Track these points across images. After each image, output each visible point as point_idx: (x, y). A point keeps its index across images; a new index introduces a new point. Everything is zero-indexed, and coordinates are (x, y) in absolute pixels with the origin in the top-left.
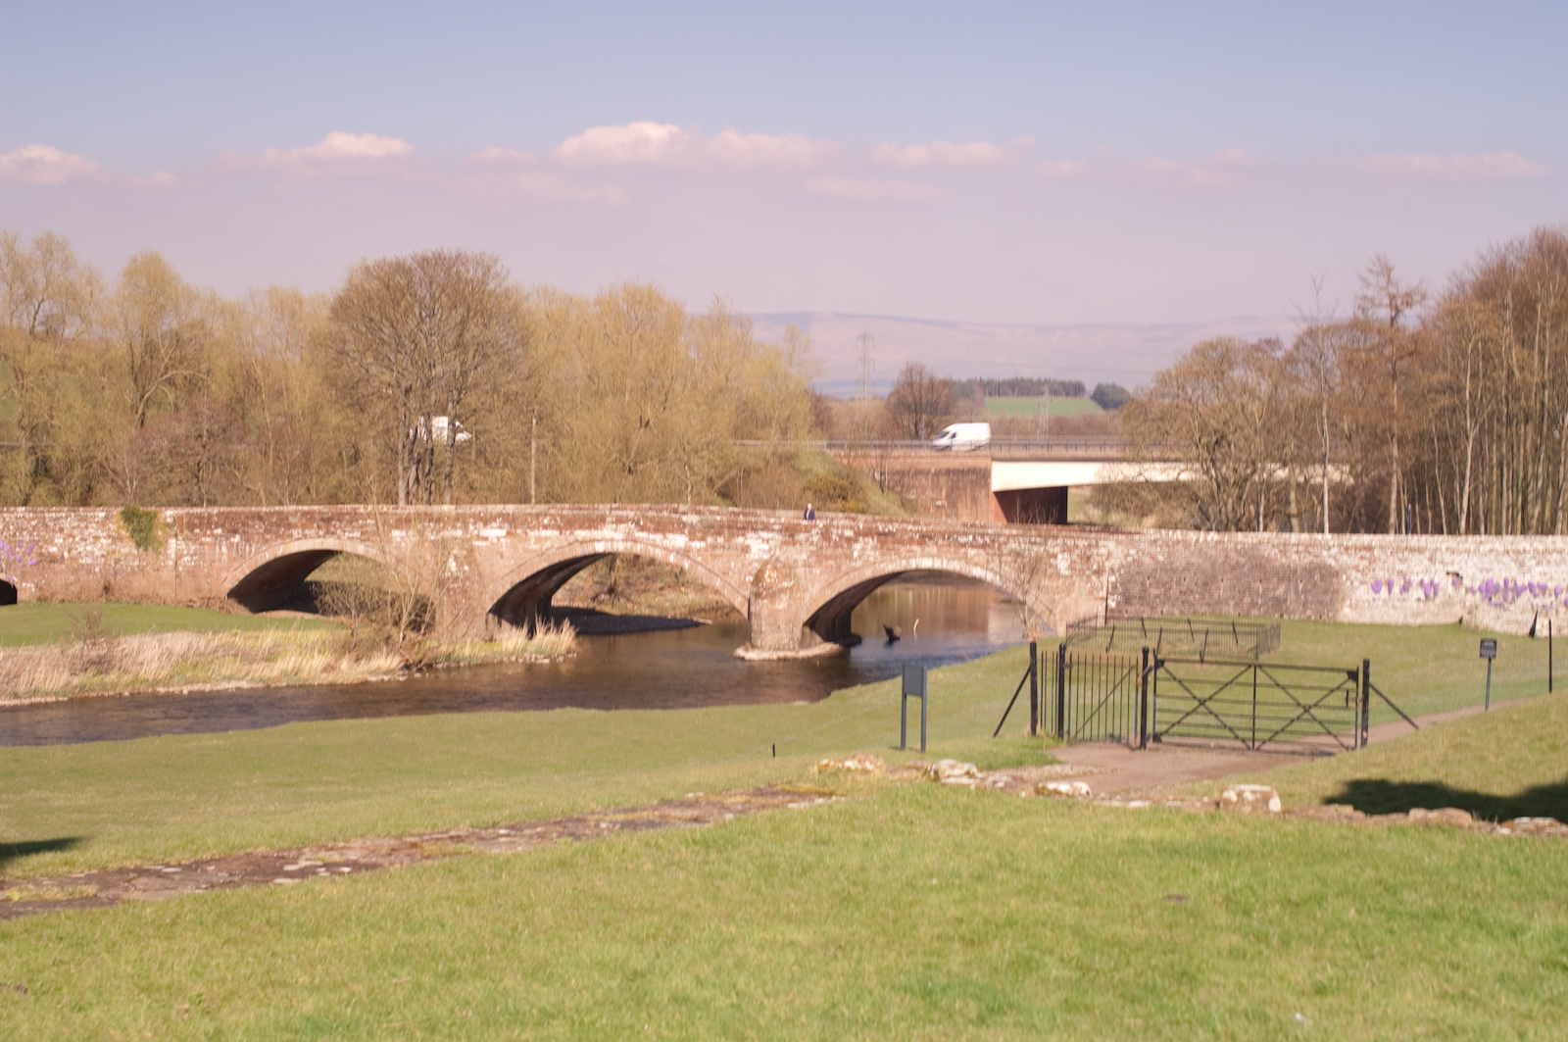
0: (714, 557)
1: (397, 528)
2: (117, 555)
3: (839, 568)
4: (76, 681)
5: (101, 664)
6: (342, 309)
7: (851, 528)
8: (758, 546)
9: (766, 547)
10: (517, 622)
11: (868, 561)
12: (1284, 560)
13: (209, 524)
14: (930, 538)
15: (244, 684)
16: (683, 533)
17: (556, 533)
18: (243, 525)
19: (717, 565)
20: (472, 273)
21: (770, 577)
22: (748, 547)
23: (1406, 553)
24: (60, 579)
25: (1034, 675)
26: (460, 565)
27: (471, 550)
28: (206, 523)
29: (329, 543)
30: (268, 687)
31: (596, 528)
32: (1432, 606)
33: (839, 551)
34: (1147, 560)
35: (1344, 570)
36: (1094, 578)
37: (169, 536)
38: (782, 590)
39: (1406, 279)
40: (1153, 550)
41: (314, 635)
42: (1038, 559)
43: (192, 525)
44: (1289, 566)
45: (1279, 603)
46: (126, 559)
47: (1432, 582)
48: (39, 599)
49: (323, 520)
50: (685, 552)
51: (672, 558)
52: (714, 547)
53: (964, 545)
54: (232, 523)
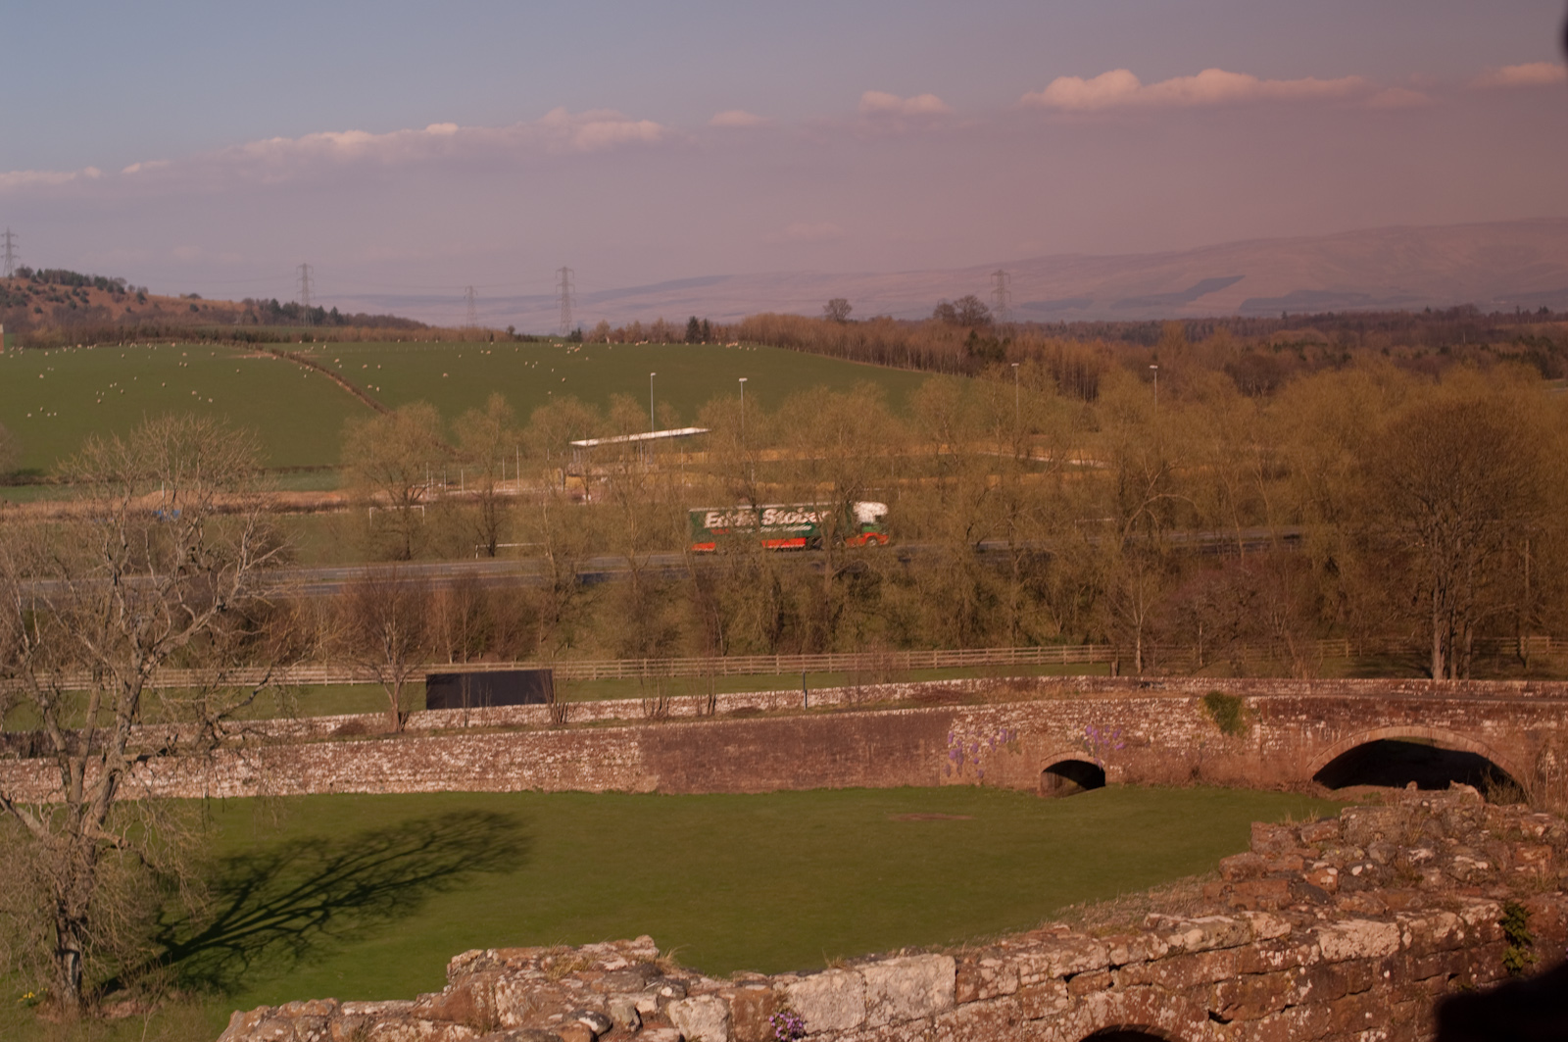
1: (1488, 718)
2: (1202, 739)
13: (1293, 711)
18: (1329, 711)
24: (1147, 763)
26: (1556, 758)
27: (1566, 743)
28: (1291, 708)
29: (1420, 732)
37: (1255, 722)
43: (1276, 711)
46: (1210, 743)
48: (1127, 782)
49: (1411, 708)
54: (1317, 710)
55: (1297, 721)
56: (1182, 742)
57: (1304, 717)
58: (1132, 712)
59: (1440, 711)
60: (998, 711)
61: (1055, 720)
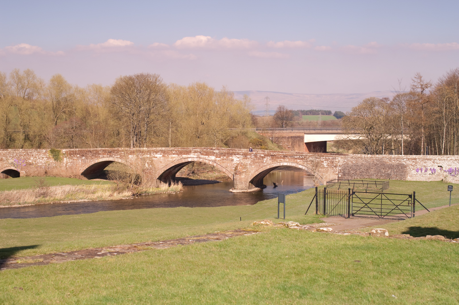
0: (223, 162)
1: (130, 154)
2: (49, 163)
3: (260, 165)
4: (37, 199)
5: (44, 195)
6: (114, 90)
7: (263, 154)
8: (236, 159)
9: (238, 160)
10: (165, 182)
11: (268, 163)
12: (390, 163)
13: (76, 153)
14: (286, 157)
15: (86, 200)
16: (214, 156)
17: (177, 156)
18: (86, 154)
19: (224, 165)
20: (152, 80)
21: (239, 168)
22: (233, 159)
23: (426, 160)
24: (32, 170)
25: (317, 197)
26: (149, 165)
27: (152, 161)
28: (75, 153)
29: (111, 159)
30: (93, 201)
31: (189, 154)
32: (434, 176)
33: (260, 161)
34: (350, 163)
35: (408, 165)
36: (334, 168)
37: (64, 157)
38: (243, 172)
39: (426, 80)
40: (352, 160)
41: (106, 186)
42: (318, 163)
43: (71, 154)
44: (392, 164)
45: (389, 175)
46: (51, 164)
47: (434, 168)
48: (26, 176)
49: (109, 152)
50: (215, 161)
51: (211, 163)
52: (223, 159)
53: (296, 159)
54: (82, 153)
55: (77, 157)
56: (43, 163)
58: (28, 155)
59: (117, 153)
61: (5, 157)
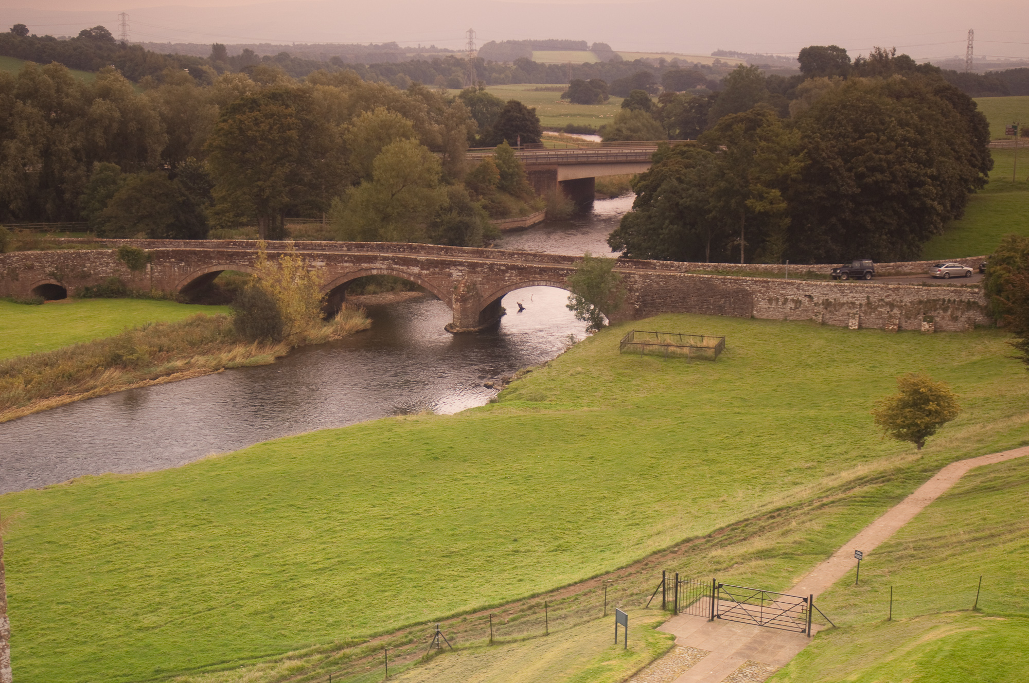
0: (434, 278)
2: (119, 272)
7: (504, 265)
8: (456, 274)
9: (461, 274)
12: (724, 286)
14: (545, 271)
16: (418, 266)
17: (352, 265)
18: (186, 257)
21: (463, 290)
22: (451, 273)
23: (785, 285)
28: (166, 255)
29: (232, 267)
31: (373, 263)
32: (798, 311)
33: (498, 276)
34: (655, 285)
35: (753, 293)
37: (147, 263)
38: (469, 297)
40: (657, 280)
43: (159, 258)
44: (726, 289)
45: (721, 308)
46: (124, 275)
47: (798, 299)
49: (228, 255)
50: (419, 276)
51: (412, 278)
52: (434, 273)
53: (562, 275)
54: (180, 256)
55: (170, 262)
56: (109, 273)
57: (173, 260)
58: (80, 257)
59: (243, 257)
60: (5, 257)
61: (38, 262)
